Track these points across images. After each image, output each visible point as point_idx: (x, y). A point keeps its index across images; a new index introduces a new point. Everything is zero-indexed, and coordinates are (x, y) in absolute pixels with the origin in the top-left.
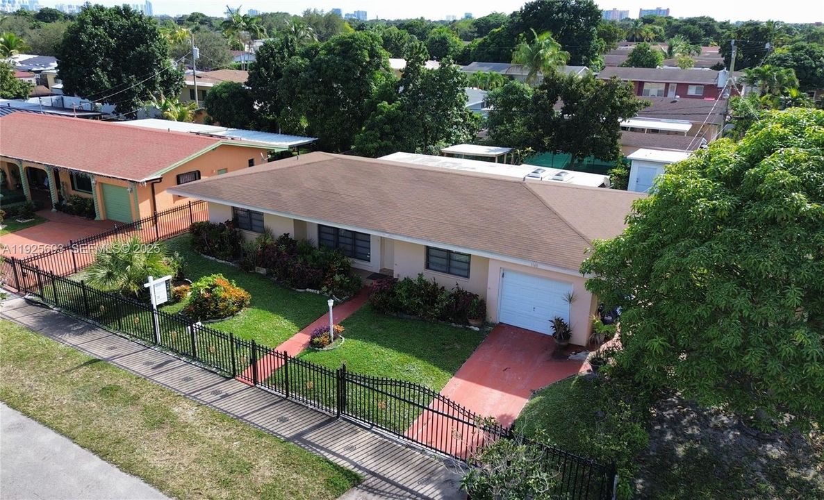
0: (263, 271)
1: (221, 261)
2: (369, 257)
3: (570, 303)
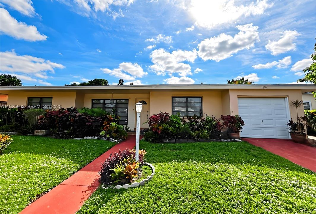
2: (126, 121)
3: (297, 107)
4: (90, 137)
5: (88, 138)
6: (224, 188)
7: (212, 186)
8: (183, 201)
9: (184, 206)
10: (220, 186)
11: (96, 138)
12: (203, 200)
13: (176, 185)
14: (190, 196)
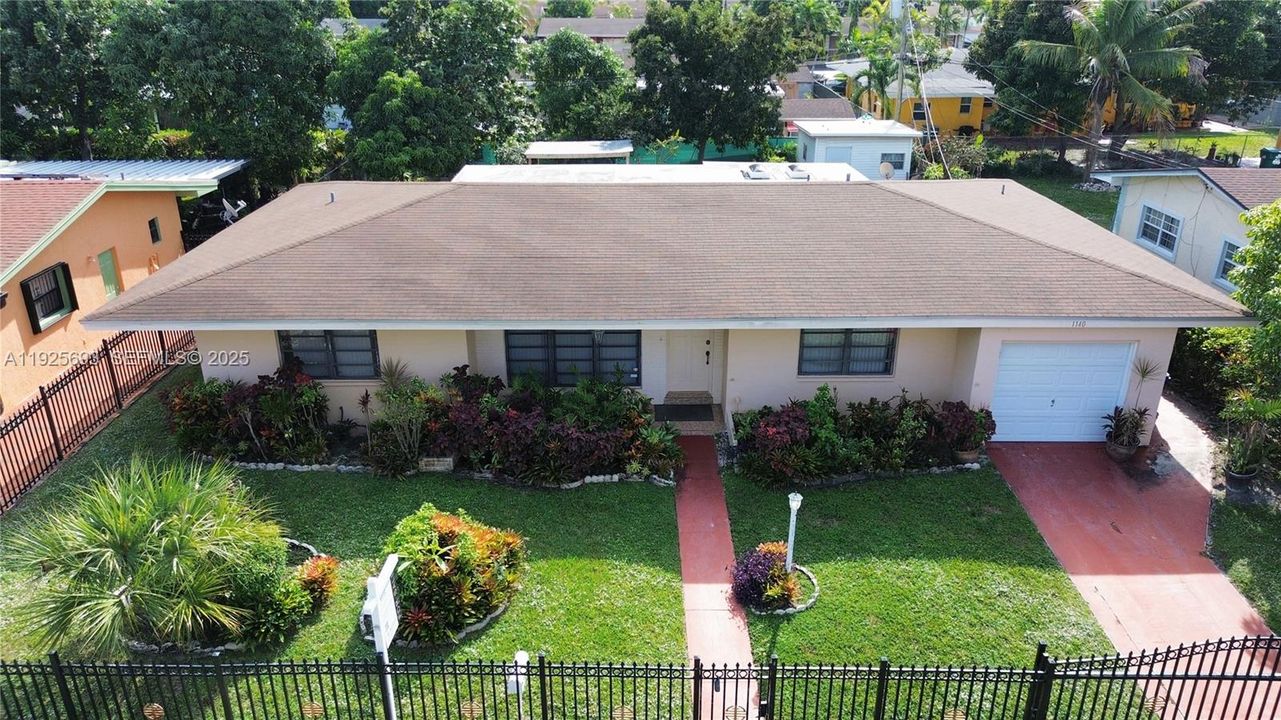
0: (445, 464)
1: (306, 468)
2: (636, 376)
3: (1143, 377)
4: (601, 478)
5: (595, 479)
6: (913, 605)
7: (898, 604)
8: (866, 625)
9: (869, 629)
10: (908, 603)
11: (616, 478)
12: (887, 622)
13: (854, 605)
14: (872, 617)
